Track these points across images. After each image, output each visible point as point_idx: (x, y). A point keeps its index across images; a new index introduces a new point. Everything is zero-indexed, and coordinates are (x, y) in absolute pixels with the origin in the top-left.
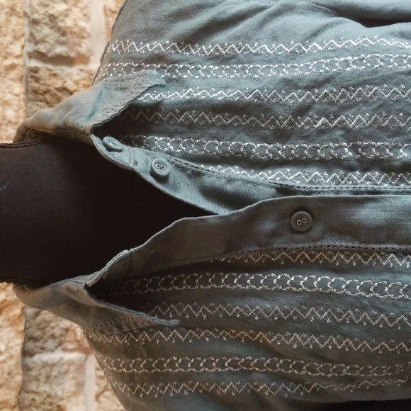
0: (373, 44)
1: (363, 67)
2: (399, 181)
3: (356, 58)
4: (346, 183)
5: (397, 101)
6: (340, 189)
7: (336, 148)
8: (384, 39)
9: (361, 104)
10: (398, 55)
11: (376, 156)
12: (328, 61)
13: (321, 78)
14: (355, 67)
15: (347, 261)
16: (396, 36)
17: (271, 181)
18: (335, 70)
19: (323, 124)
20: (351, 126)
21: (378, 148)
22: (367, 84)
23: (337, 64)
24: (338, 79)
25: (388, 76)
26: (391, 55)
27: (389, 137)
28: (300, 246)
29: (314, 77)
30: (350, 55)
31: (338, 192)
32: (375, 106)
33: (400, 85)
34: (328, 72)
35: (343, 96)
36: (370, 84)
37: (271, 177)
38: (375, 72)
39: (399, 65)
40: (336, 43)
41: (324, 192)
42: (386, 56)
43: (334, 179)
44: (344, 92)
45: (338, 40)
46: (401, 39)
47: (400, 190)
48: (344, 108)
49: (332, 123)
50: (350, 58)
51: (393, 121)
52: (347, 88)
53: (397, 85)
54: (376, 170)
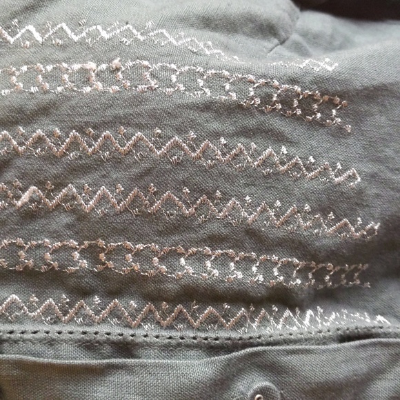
0: (141, 38)
1: (117, 88)
2: (175, 319)
3: (104, 66)
5: (179, 164)
7: (55, 251)
8: (164, 31)
9: (108, 165)
10: (187, 68)
11: (133, 270)
12: (50, 68)
13: (31, 106)
14: (100, 85)
16: (192, 25)
18: (60, 89)
19: (32, 200)
20: (87, 207)
21: (137, 254)
22: (121, 124)
23: (66, 77)
24: (64, 109)
25: (164, 110)
26: (173, 66)
27: (160, 234)
29: (16, 101)
30: (92, 59)
32: (135, 171)
33: (187, 132)
34: (46, 92)
35: (74, 145)
36: (128, 124)
38: (138, 100)
39: (188, 89)
40: (69, 31)
42: (163, 68)
44: (75, 137)
45: (76, 24)
46: (199, 33)
47: (173, 342)
48: (76, 170)
49: (51, 199)
50: (91, 65)
51: (168, 203)
52: (81, 130)
53: (180, 130)
54: (132, 296)
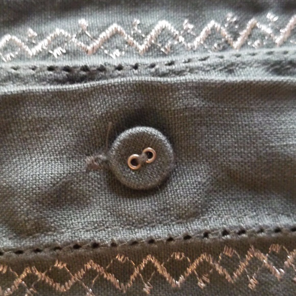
4: (244, 45)
6: (233, 59)
15: (279, 273)
17: (38, 63)
28: (141, 234)
31: (230, 69)
37: (38, 48)
41: (192, 70)
43: (212, 36)
